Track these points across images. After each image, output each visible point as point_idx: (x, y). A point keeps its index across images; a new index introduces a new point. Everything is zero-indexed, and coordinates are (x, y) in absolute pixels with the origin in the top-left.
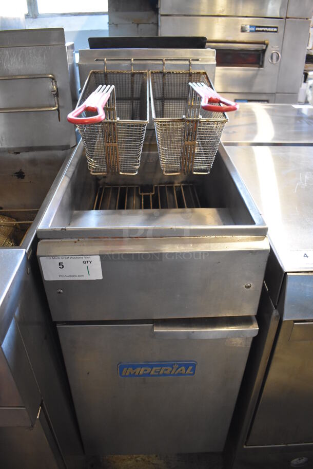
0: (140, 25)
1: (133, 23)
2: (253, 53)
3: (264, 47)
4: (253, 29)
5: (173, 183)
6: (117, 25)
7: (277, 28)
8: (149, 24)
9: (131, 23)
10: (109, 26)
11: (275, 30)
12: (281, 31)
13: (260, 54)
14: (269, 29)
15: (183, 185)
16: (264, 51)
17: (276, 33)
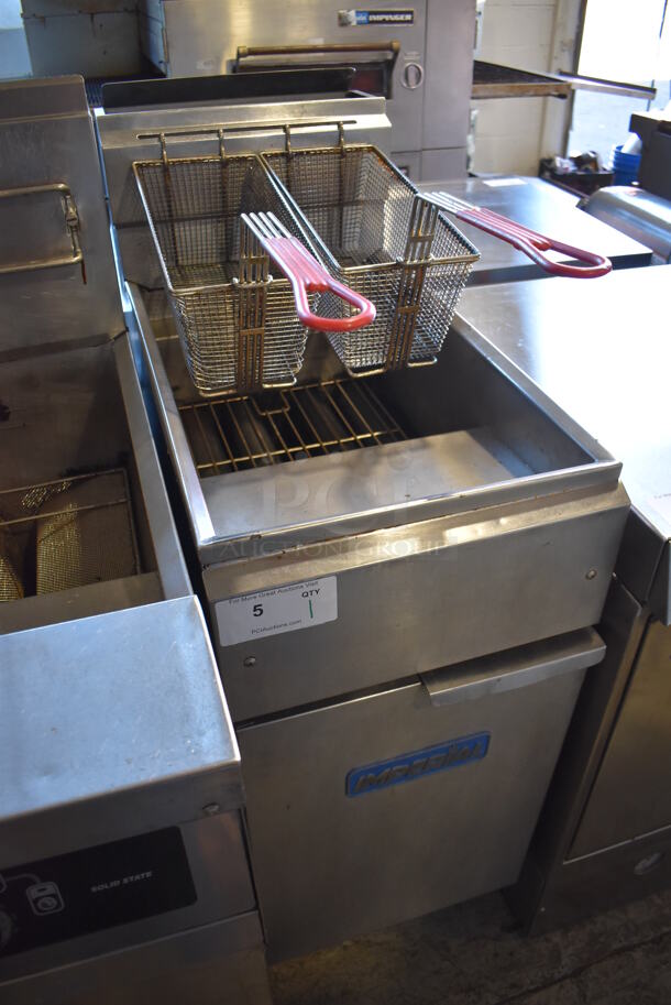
0: (96, 17)
1: (80, 12)
2: (367, 69)
3: (390, 56)
4: (364, 18)
5: (318, 380)
6: (43, 19)
7: (411, 13)
8: (118, 12)
9: (76, 12)
10: (25, 23)
11: (408, 17)
12: (420, 21)
13: (381, 72)
14: (396, 18)
15: (338, 381)
16: (390, 65)
17: (410, 25)
